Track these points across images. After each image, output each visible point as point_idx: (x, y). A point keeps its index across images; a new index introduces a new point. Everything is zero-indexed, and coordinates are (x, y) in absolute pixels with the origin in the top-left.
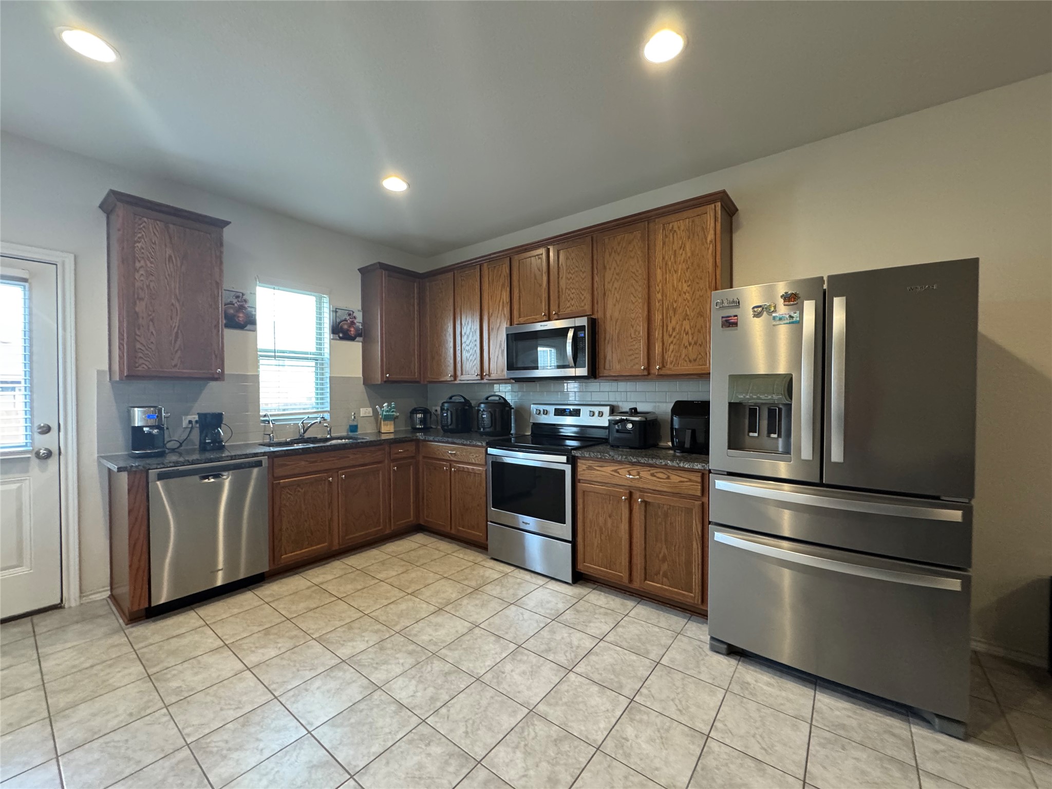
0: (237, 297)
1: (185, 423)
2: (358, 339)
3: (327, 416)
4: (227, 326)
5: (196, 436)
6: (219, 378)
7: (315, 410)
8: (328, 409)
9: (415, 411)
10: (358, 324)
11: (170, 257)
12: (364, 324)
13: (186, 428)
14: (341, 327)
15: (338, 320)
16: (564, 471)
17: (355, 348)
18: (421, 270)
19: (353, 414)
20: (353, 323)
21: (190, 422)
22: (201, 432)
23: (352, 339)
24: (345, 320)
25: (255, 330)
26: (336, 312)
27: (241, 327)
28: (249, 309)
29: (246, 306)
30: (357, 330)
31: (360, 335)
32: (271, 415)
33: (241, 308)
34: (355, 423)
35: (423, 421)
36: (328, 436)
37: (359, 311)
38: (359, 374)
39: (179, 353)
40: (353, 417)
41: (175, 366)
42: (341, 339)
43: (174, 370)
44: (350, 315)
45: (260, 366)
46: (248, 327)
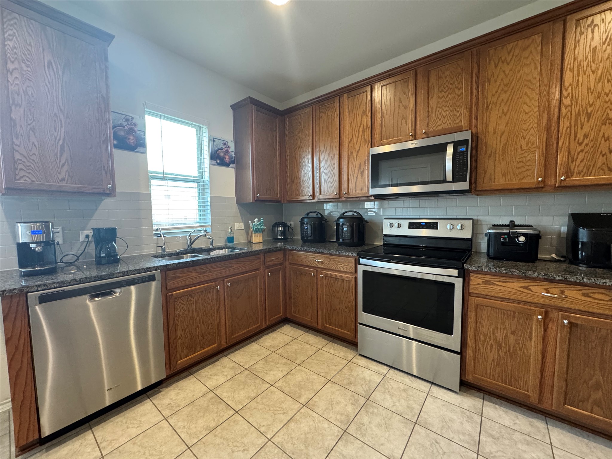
0: (127, 120)
1: (82, 238)
2: (232, 165)
3: (209, 229)
4: (116, 147)
5: (92, 249)
6: (111, 193)
7: (198, 225)
8: (210, 224)
9: (276, 225)
10: (231, 153)
11: (50, 63)
12: (236, 153)
13: (83, 242)
14: (218, 154)
15: (216, 149)
16: (452, 285)
17: (229, 173)
18: (281, 109)
19: (230, 227)
20: (227, 152)
21: (87, 236)
22: (97, 245)
23: (227, 165)
24: (221, 149)
25: (145, 153)
26: (214, 141)
27: (132, 148)
28: (139, 132)
29: (136, 129)
30: (231, 157)
31: (233, 162)
32: (163, 229)
33: (131, 131)
34: (232, 235)
35: (283, 233)
36: (211, 247)
37: (231, 142)
38: (233, 195)
39: (66, 167)
40: (230, 230)
41: (63, 180)
42: (219, 164)
43: (64, 184)
44: (225, 144)
45: (151, 186)
46: (139, 149)
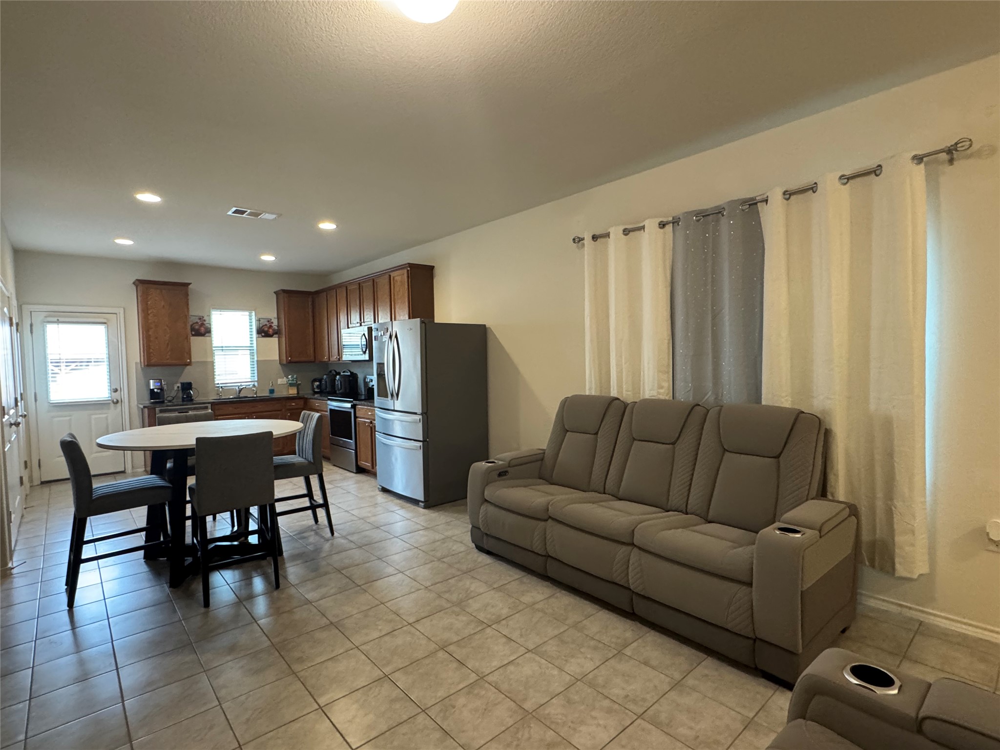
0: (200, 319)
1: (176, 388)
2: (275, 336)
3: (256, 384)
4: (193, 335)
5: (180, 395)
6: (189, 364)
7: (250, 380)
8: (256, 380)
9: (315, 380)
10: (274, 327)
11: (164, 306)
12: (278, 326)
13: (176, 390)
14: (263, 329)
15: (261, 326)
16: (351, 412)
17: (274, 340)
18: (313, 290)
19: (271, 382)
20: (271, 326)
21: (178, 387)
22: (182, 391)
23: (271, 336)
24: (266, 325)
25: (210, 336)
26: (259, 320)
27: (203, 335)
28: (207, 325)
29: (205, 323)
30: (274, 330)
31: (276, 333)
32: (221, 384)
33: (203, 324)
34: (272, 388)
35: (319, 387)
36: (255, 396)
37: (275, 318)
38: (277, 358)
39: (169, 353)
40: (271, 385)
41: (168, 359)
42: (263, 336)
43: (168, 361)
44: (268, 321)
45: (216, 356)
46: (207, 335)
